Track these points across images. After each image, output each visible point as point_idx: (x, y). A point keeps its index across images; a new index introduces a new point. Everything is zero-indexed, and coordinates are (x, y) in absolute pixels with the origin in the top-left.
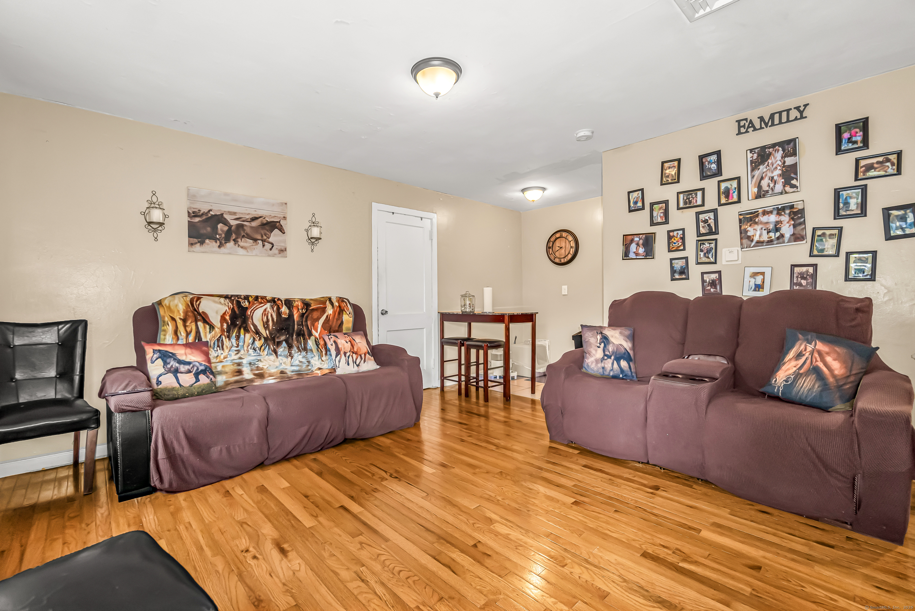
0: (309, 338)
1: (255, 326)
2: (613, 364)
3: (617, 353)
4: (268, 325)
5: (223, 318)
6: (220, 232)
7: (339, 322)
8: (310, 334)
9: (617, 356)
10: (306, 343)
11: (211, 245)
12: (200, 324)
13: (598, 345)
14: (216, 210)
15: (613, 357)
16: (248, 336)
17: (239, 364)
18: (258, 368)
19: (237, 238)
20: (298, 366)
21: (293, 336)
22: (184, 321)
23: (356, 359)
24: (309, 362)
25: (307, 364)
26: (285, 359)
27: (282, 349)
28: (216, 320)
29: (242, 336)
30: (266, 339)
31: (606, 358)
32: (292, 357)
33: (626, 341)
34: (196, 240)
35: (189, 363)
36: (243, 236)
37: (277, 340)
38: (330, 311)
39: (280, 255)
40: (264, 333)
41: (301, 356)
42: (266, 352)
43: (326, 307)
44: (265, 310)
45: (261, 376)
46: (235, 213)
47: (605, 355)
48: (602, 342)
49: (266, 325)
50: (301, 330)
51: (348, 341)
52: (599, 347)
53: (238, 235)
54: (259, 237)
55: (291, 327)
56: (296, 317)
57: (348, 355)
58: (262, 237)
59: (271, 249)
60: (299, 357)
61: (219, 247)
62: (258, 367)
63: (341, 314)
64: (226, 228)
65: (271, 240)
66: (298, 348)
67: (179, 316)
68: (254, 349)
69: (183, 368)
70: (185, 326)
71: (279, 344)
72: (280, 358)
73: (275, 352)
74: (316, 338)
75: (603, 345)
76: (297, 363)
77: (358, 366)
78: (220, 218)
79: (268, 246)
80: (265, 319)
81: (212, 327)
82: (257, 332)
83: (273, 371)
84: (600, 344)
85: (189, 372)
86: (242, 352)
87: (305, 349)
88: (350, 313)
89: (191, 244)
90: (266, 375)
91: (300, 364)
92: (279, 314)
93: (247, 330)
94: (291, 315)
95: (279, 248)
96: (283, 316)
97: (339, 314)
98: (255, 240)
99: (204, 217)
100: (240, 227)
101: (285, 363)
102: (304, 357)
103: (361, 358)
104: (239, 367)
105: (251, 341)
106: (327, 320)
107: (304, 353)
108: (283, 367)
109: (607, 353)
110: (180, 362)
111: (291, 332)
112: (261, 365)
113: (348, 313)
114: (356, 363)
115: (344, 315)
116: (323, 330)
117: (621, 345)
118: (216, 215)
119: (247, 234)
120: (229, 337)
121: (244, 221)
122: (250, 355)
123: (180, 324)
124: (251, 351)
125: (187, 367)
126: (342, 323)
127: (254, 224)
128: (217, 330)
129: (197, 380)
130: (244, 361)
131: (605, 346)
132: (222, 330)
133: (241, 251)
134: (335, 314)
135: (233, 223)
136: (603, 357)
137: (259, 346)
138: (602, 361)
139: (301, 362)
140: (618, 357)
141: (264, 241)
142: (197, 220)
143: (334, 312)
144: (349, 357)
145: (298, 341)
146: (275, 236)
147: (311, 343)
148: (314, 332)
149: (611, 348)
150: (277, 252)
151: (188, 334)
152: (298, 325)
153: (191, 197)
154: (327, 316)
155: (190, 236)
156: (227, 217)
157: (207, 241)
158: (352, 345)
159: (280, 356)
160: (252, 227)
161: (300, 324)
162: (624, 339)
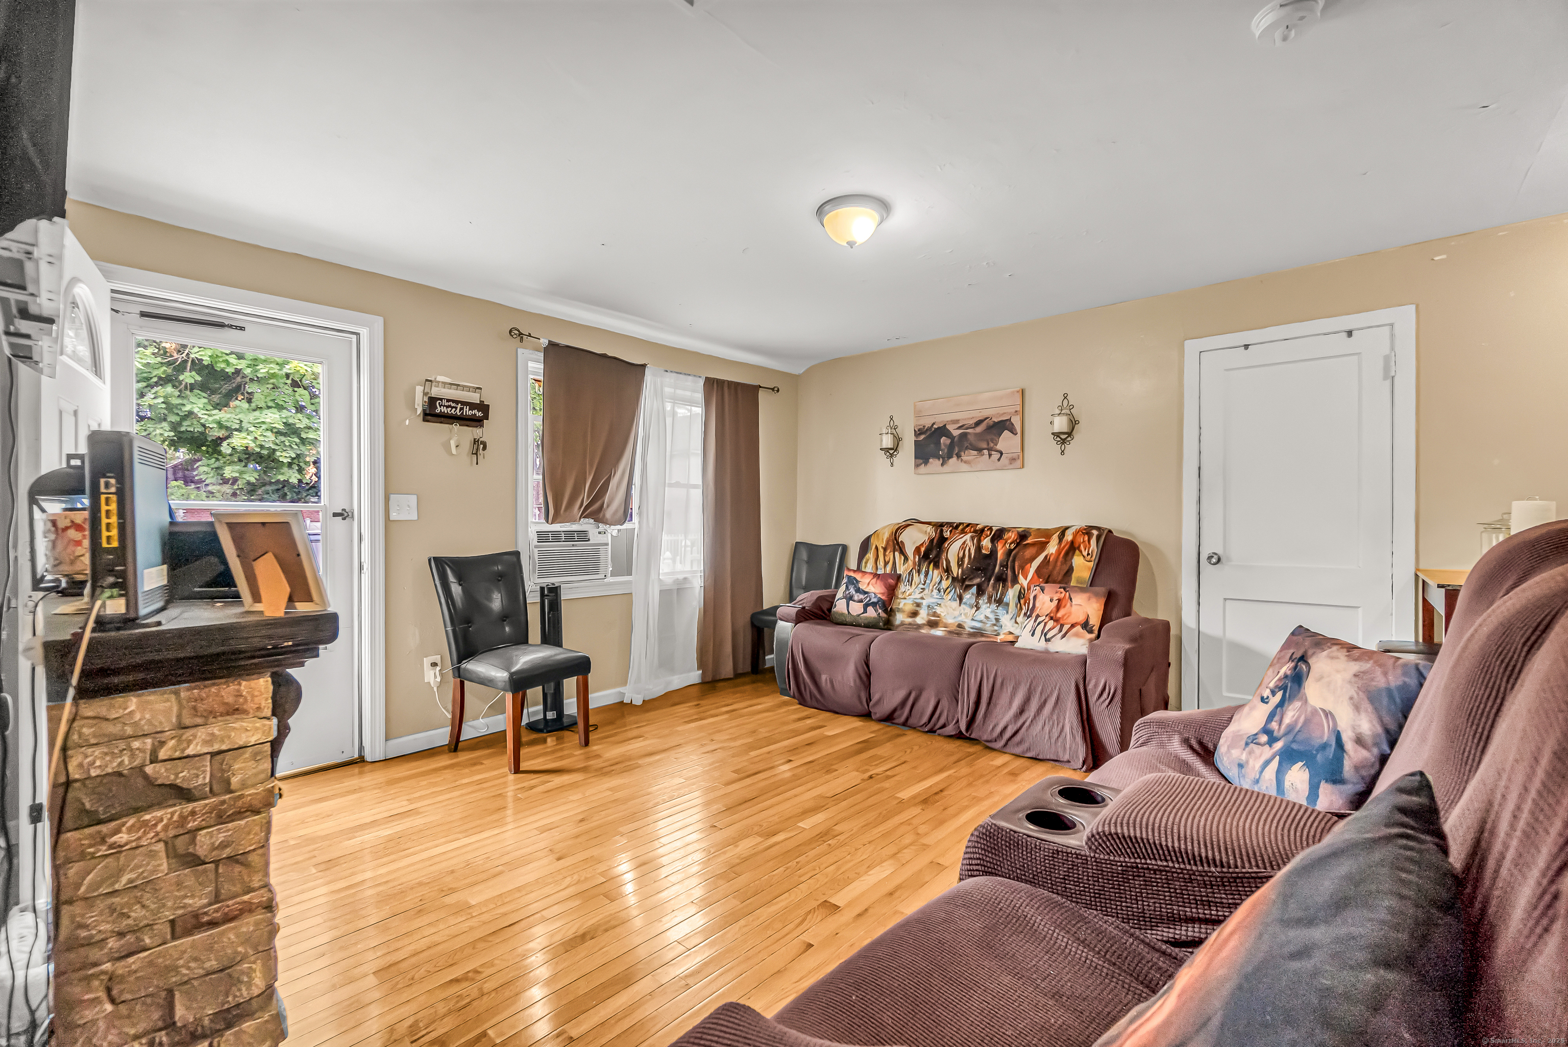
0: (1012, 587)
1: (948, 562)
2: (1267, 763)
3: (1300, 737)
4: (963, 562)
5: (918, 550)
6: (943, 447)
7: (1066, 568)
8: (1015, 581)
9: (1295, 746)
10: (1003, 594)
11: (935, 463)
12: (897, 554)
13: (1266, 693)
14: (939, 421)
15: (1278, 745)
16: (936, 572)
17: (918, 605)
18: (935, 614)
19: (960, 451)
20: (981, 621)
21: (989, 581)
22: (885, 549)
23: (1050, 630)
24: (997, 620)
25: (994, 622)
26: (967, 609)
27: (969, 596)
28: (910, 550)
29: (931, 572)
30: (954, 579)
31: (1264, 738)
32: (978, 608)
33: (1357, 708)
34: (921, 461)
35: (866, 593)
36: (967, 448)
37: (967, 583)
38: (1052, 548)
39: (1011, 467)
40: (956, 571)
41: (989, 610)
42: (950, 596)
43: (1048, 542)
44: (965, 542)
45: (933, 624)
46: (957, 421)
47: (1266, 731)
48: (1280, 689)
49: (960, 562)
50: (1002, 574)
51: (1055, 598)
52: (1264, 700)
53: (963, 448)
54: (985, 446)
55: (991, 568)
56: (1000, 553)
57: (1040, 619)
58: (988, 444)
59: (999, 460)
60: (987, 609)
61: (942, 465)
62: (935, 612)
63: (1071, 554)
64: (948, 441)
65: (999, 447)
66: (990, 598)
67: (881, 544)
68: (939, 591)
69: (857, 597)
70: (885, 555)
71: (968, 587)
72: (962, 605)
73: (961, 598)
74: (1022, 587)
75: (1279, 695)
76: (982, 617)
77: (1047, 640)
78: (942, 431)
79: (996, 456)
80: (961, 555)
81: (906, 559)
82: (948, 570)
83: (950, 621)
84: (1273, 693)
85: (861, 601)
86: (926, 591)
87: (999, 602)
88: (1088, 554)
89: (917, 466)
90: (941, 625)
91: (985, 620)
92: (979, 548)
93: (936, 566)
94: (994, 552)
95: (1010, 456)
96: (984, 551)
97: (1067, 554)
98: (980, 450)
99: (928, 433)
100: (963, 436)
101: (966, 614)
102: (992, 612)
103: (1060, 631)
104: (918, 609)
105: (938, 580)
106: (1046, 560)
107: (994, 606)
108: (962, 619)
109: (1274, 725)
110: (858, 590)
111: (989, 574)
112: (939, 610)
113: (1085, 553)
114: (1045, 636)
115: (1075, 557)
116: (1036, 577)
117: (1327, 714)
118: (939, 428)
119: (971, 444)
120: (919, 572)
121: (967, 429)
122: (932, 596)
123: (881, 551)
124: (935, 591)
125: (862, 596)
126: (1070, 570)
127: (979, 429)
128: (910, 562)
129: (865, 611)
130: (925, 603)
131: (1281, 704)
132: (914, 563)
133: (964, 467)
134: (1060, 554)
135: (956, 433)
136: (1256, 734)
137: (945, 587)
138: (1247, 744)
139: (987, 617)
140: (1292, 749)
141: (990, 449)
142: (922, 437)
143: (1059, 552)
144: (1039, 624)
145: (994, 587)
146: (1006, 442)
147: (1011, 594)
148: (1021, 578)
149: (1291, 714)
150: (1007, 462)
151: (886, 564)
152: (1001, 566)
153: (918, 414)
154: (1046, 557)
155: (916, 458)
156: (950, 428)
157: (931, 460)
158: (1058, 608)
159: (965, 604)
160: (976, 434)
161: (1004, 565)
162: (1351, 698)
